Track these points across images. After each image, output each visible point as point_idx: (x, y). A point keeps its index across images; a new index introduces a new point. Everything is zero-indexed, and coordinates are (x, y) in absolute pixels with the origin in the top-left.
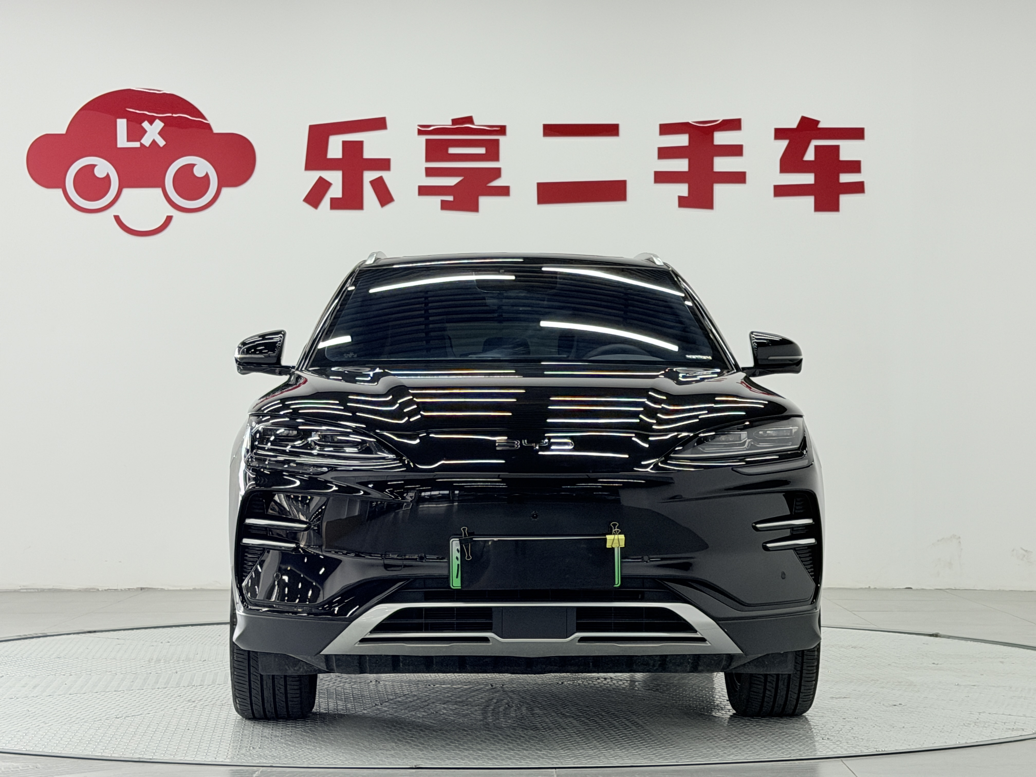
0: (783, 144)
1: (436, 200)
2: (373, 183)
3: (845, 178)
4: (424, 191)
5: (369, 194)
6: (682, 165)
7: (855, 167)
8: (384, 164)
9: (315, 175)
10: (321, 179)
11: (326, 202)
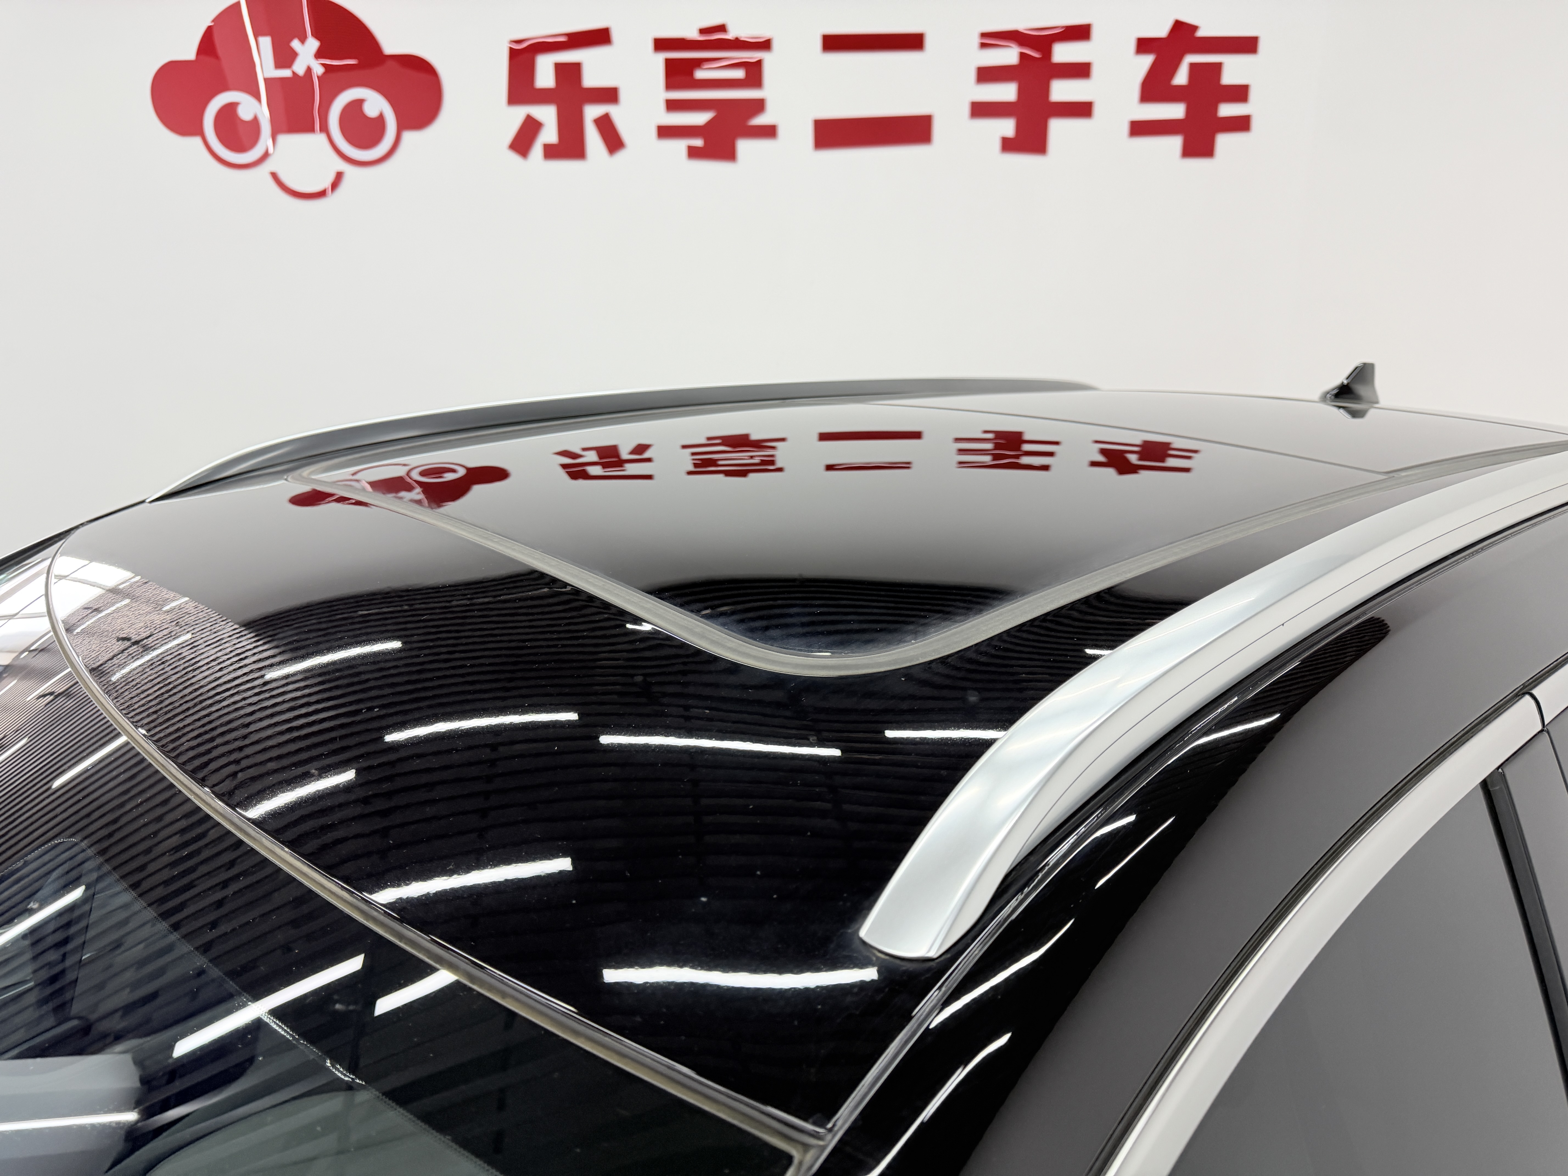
0: (1147, 61)
1: (680, 146)
2: (597, 121)
3: (1226, 110)
4: (665, 132)
5: (593, 138)
6: (1007, 92)
7: (1240, 93)
8: (610, 95)
9: (520, 113)
10: (529, 118)
11: (537, 150)
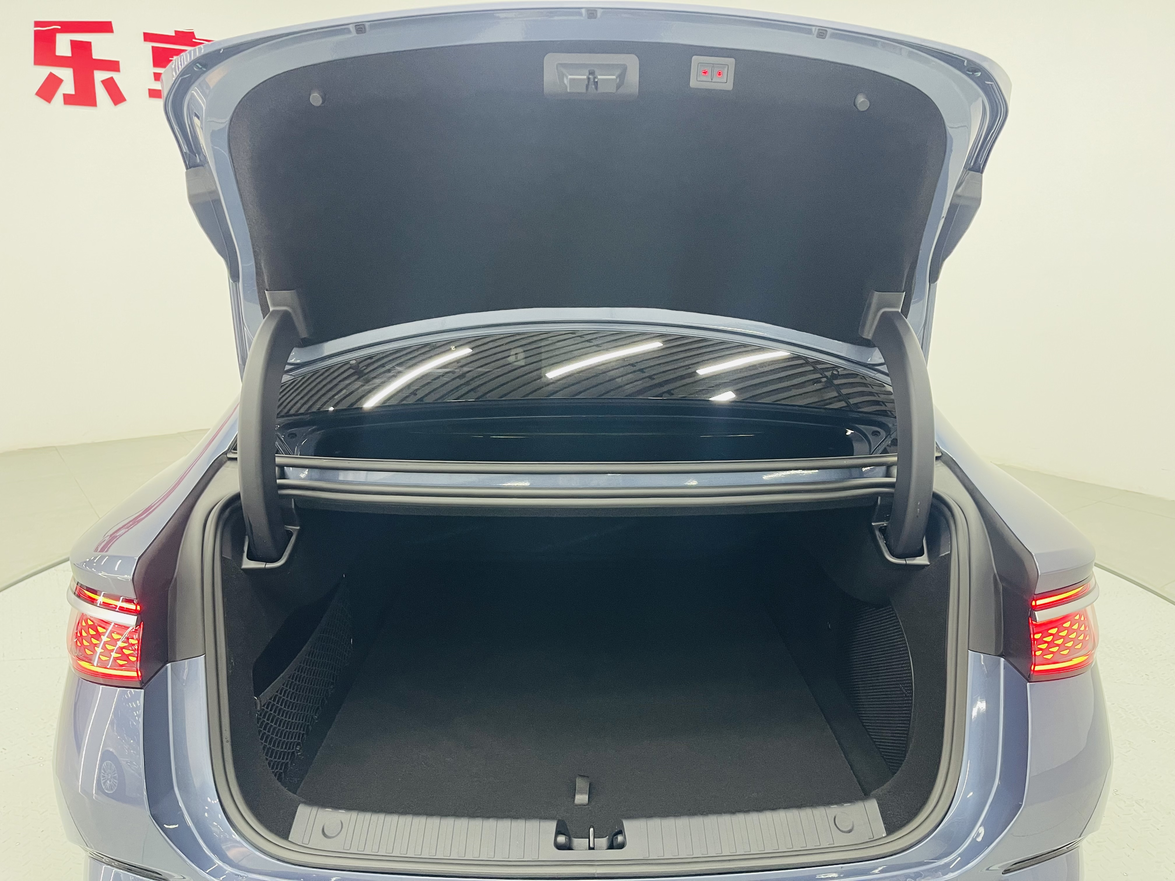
2: (103, 82)
5: (101, 93)
8: (113, 66)
9: (44, 71)
10: (51, 76)
11: (58, 98)
